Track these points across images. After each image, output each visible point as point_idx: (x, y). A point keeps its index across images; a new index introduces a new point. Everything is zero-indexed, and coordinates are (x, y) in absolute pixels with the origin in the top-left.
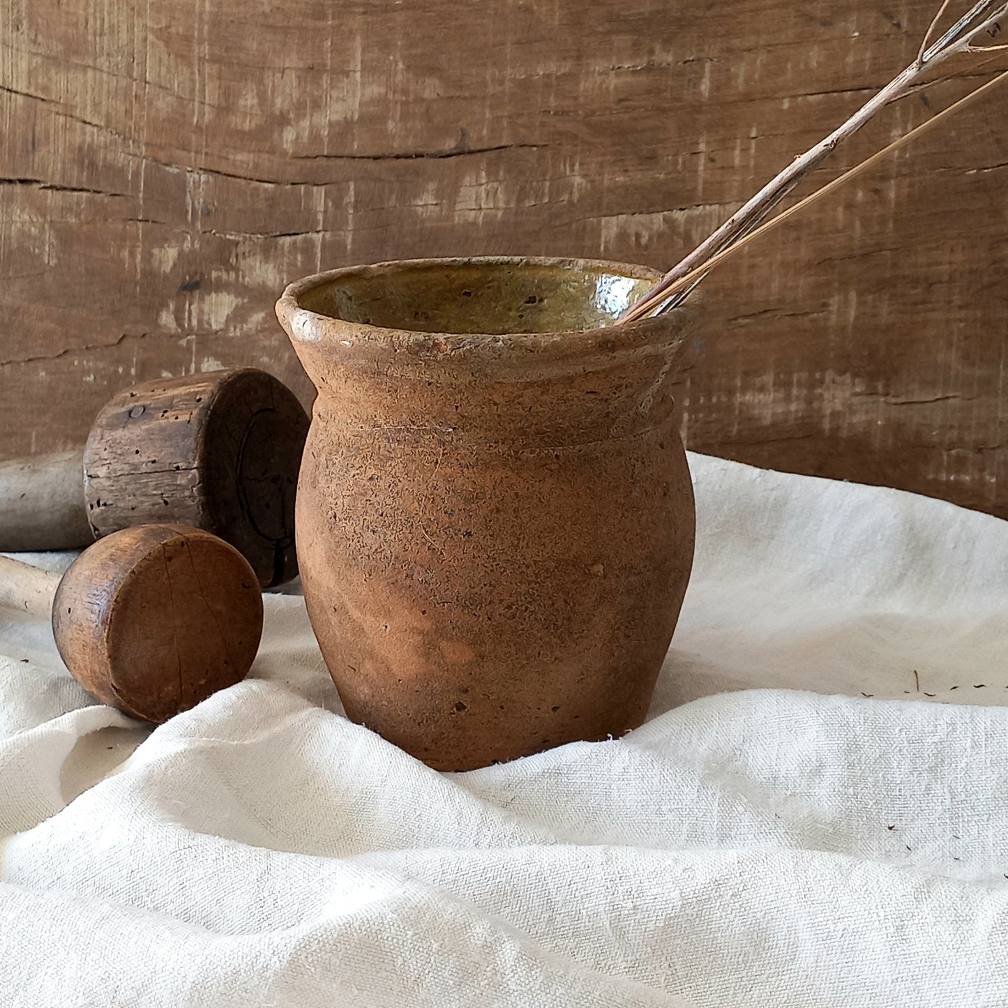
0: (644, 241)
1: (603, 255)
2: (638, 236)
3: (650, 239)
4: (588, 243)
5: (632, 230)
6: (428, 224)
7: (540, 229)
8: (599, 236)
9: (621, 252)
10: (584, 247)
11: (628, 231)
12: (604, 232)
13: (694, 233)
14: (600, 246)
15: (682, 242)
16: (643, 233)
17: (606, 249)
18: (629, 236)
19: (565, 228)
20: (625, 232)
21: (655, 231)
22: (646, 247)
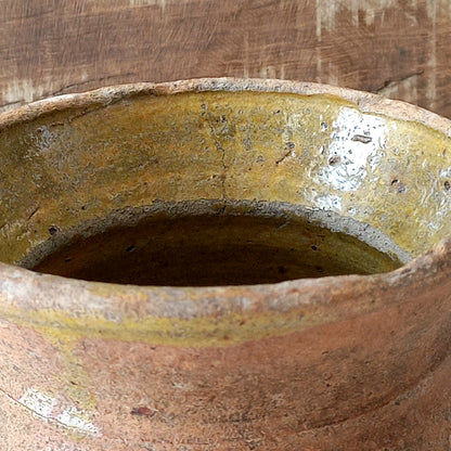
0: (369, 20)
1: (320, 40)
2: (362, 14)
3: (377, 18)
4: (300, 26)
5: (354, 8)
6: (95, 10)
7: (240, 11)
8: (314, 18)
9: (342, 34)
10: (296, 31)
11: (349, 8)
12: (319, 11)
13: (429, 7)
14: (316, 29)
15: (415, 20)
16: (368, 11)
17: (323, 30)
18: (350, 14)
19: (270, 8)
20: (346, 10)
21: (381, 7)
22: (373, 28)
